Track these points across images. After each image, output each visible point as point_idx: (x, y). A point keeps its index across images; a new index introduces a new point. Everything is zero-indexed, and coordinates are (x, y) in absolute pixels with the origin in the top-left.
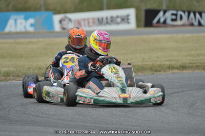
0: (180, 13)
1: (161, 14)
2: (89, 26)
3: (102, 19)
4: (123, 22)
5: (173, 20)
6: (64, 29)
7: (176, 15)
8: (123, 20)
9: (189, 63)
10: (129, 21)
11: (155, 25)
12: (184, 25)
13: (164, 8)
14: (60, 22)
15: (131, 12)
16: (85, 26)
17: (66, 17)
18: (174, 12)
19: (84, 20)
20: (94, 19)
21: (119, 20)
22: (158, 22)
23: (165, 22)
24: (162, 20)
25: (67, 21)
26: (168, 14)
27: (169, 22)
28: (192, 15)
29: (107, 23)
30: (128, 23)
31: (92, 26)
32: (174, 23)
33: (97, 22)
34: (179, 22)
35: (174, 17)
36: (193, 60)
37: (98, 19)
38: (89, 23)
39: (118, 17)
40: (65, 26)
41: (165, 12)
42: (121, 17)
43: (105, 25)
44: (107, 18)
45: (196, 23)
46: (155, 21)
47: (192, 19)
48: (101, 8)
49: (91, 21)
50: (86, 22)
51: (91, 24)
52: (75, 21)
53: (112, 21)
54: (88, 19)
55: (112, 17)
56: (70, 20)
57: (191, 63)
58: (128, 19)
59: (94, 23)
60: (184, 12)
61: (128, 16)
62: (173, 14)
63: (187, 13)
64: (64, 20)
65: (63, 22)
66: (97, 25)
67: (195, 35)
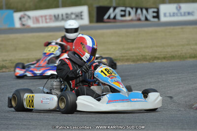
0: (128, 9)
1: (111, 10)
2: (46, 22)
3: (58, 15)
4: (77, 18)
5: (122, 16)
6: (24, 25)
7: (125, 11)
8: (77, 16)
9: (120, 56)
10: (83, 17)
11: (106, 21)
12: (132, 20)
13: (114, 5)
14: (20, 19)
15: (84, 9)
16: (42, 22)
17: (25, 15)
18: (123, 8)
19: (42, 17)
20: (50, 16)
21: (73, 16)
22: (109, 17)
23: (115, 18)
24: (112, 16)
25: (26, 17)
26: (118, 10)
27: (118, 17)
28: (139, 11)
29: (63, 19)
30: (82, 19)
31: (49, 22)
32: (123, 18)
33: (53, 18)
34: (127, 18)
35: (123, 13)
36: (124, 53)
37: (55, 16)
38: (46, 19)
39: (72, 14)
40: (24, 23)
41: (115, 9)
42: (75, 14)
43: (60, 21)
44: (62, 15)
45: (143, 18)
46: (106, 17)
47: (139, 15)
48: (57, 6)
49: (47, 17)
50: (44, 18)
51: (48, 21)
52: (33, 18)
53: (67, 17)
54: (45, 16)
55: (67, 14)
56: (29, 17)
57: (122, 56)
58: (81, 16)
59: (51, 19)
60: (132, 8)
61: (81, 12)
62: (122, 11)
63: (134, 10)
64: (24, 17)
65: (23, 19)
66: (54, 21)
67: (137, 29)
